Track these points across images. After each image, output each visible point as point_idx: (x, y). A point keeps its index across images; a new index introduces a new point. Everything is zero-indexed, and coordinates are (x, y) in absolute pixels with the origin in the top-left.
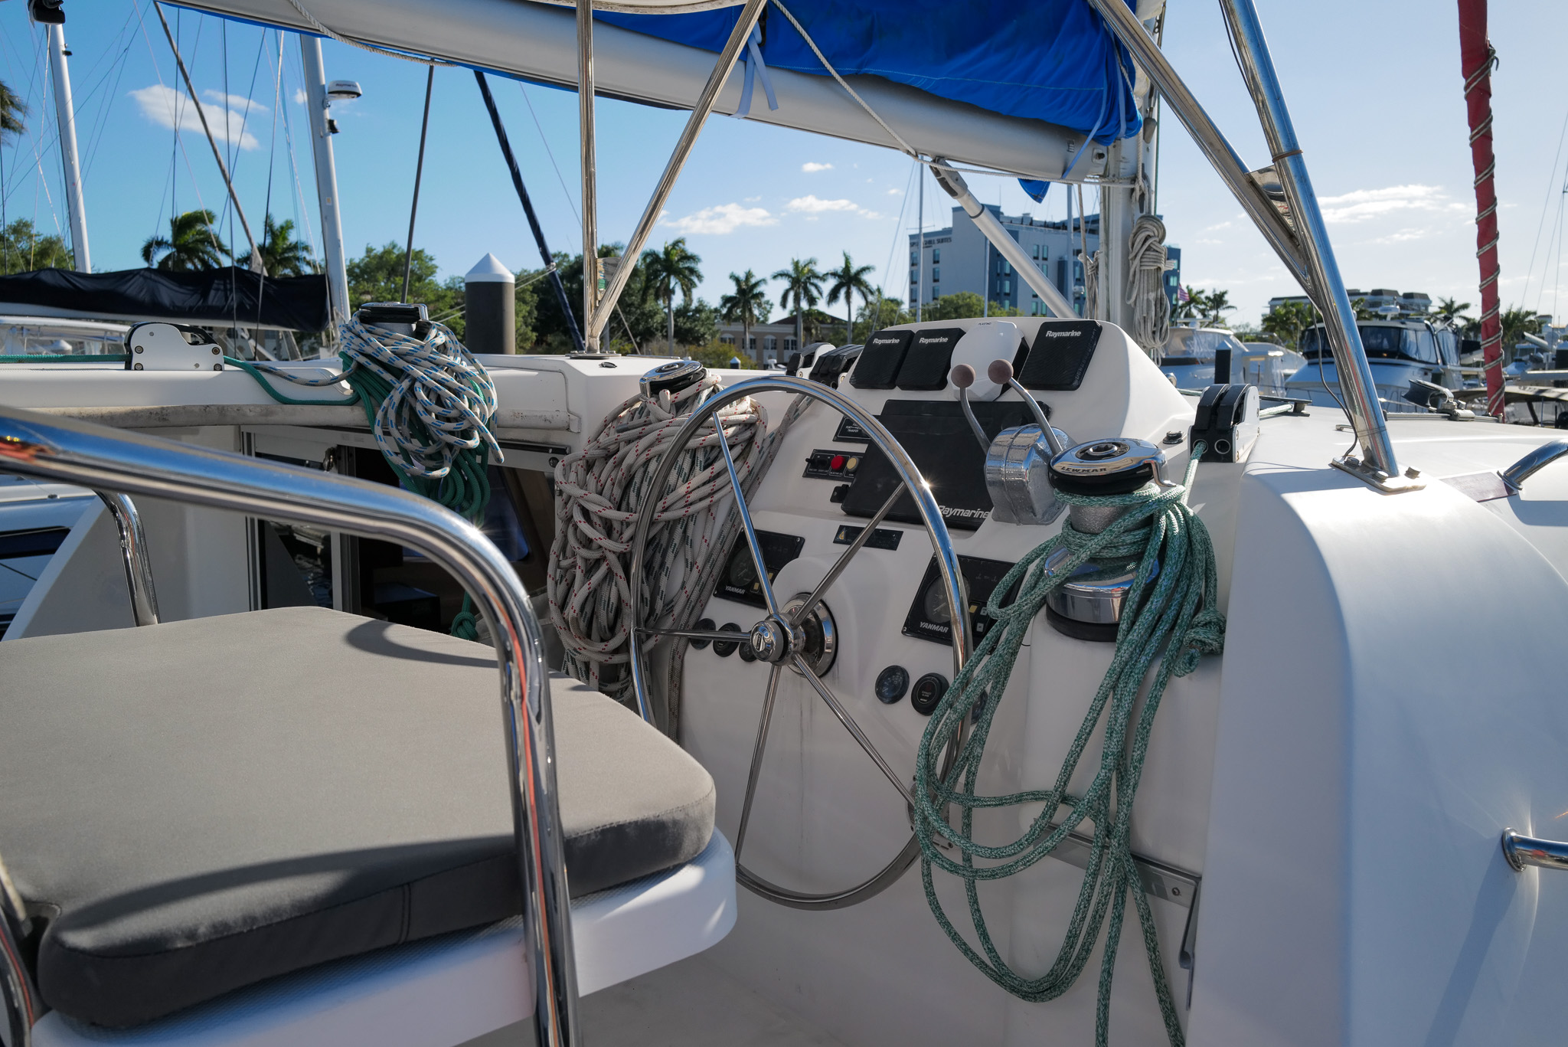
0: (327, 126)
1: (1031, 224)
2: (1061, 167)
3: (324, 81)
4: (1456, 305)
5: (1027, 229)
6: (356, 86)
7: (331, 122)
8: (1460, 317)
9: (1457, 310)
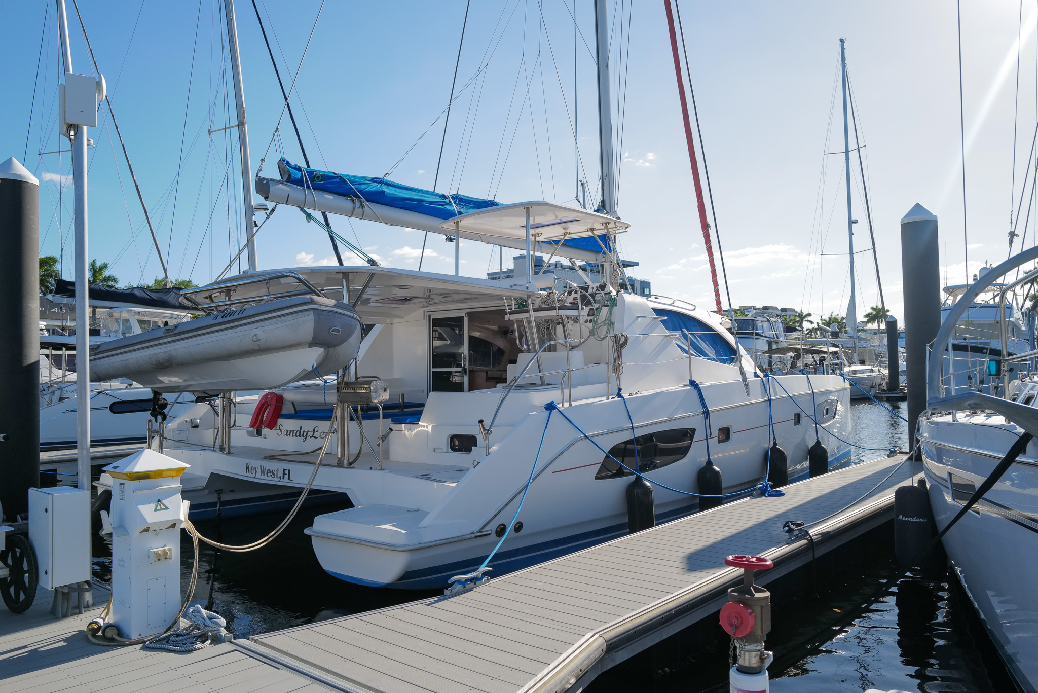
0: (253, 223)
1: (561, 267)
2: (595, 259)
3: (253, 204)
4: (804, 315)
5: (559, 270)
6: (267, 206)
7: (255, 222)
8: (807, 321)
9: (805, 317)
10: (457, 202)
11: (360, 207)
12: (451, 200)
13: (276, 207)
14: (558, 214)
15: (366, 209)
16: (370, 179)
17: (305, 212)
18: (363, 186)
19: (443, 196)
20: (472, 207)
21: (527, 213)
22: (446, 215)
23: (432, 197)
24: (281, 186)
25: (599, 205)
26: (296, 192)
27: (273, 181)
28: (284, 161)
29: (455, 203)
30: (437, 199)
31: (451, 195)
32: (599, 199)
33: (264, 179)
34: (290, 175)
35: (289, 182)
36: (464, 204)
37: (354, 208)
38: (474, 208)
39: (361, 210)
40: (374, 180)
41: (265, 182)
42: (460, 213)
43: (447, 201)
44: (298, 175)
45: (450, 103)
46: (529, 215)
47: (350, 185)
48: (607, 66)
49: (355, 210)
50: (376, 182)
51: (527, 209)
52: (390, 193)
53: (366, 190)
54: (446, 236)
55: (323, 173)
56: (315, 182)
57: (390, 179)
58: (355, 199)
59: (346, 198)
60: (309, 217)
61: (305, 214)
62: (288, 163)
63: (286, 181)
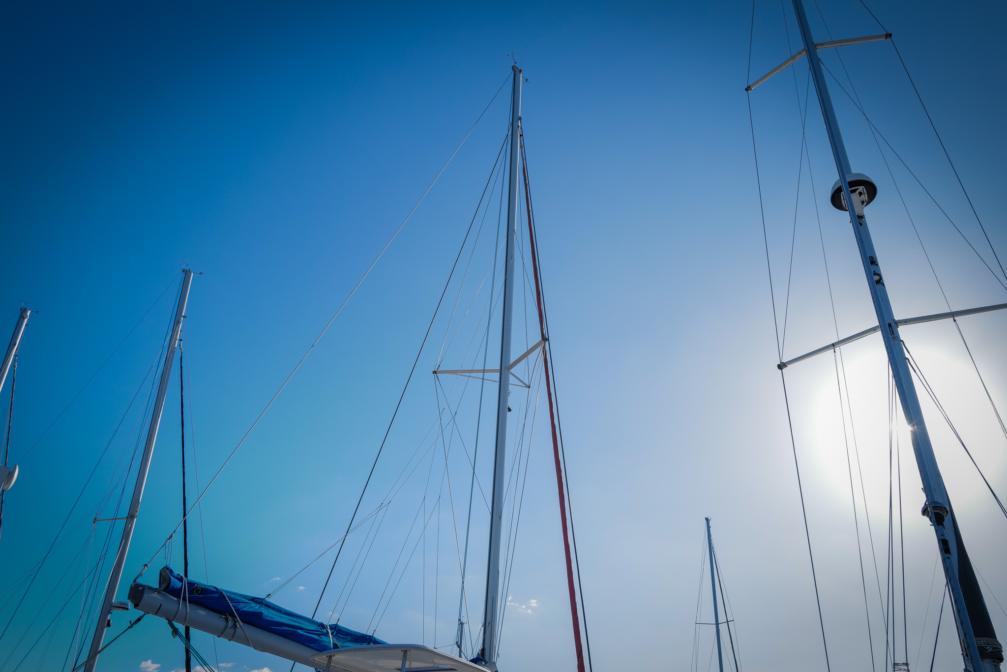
0: (107, 623)
7: (109, 621)
10: (335, 633)
11: (232, 627)
12: (329, 631)
13: (143, 616)
14: (436, 661)
15: (239, 630)
16: (250, 599)
17: (172, 626)
18: (241, 605)
19: (322, 625)
20: (349, 640)
21: (404, 656)
22: (321, 648)
23: (310, 624)
24: (155, 595)
25: (478, 653)
26: (170, 603)
27: (150, 588)
28: (168, 569)
29: (332, 634)
30: (314, 627)
31: (329, 625)
32: (480, 647)
33: (141, 585)
34: (169, 584)
35: (166, 592)
36: (341, 636)
37: (226, 628)
38: (351, 641)
39: (232, 630)
40: (255, 600)
41: (141, 588)
42: (335, 646)
43: (325, 631)
44: (177, 584)
45: (347, 533)
46: (406, 659)
47: (228, 602)
48: (500, 517)
49: (227, 629)
50: (256, 602)
51: (405, 652)
52: (267, 616)
53: (244, 609)
54: (316, 669)
55: (205, 587)
56: (193, 595)
57: (271, 600)
58: (230, 618)
59: (220, 615)
60: (175, 632)
61: (172, 628)
62: (171, 572)
63: (163, 590)
